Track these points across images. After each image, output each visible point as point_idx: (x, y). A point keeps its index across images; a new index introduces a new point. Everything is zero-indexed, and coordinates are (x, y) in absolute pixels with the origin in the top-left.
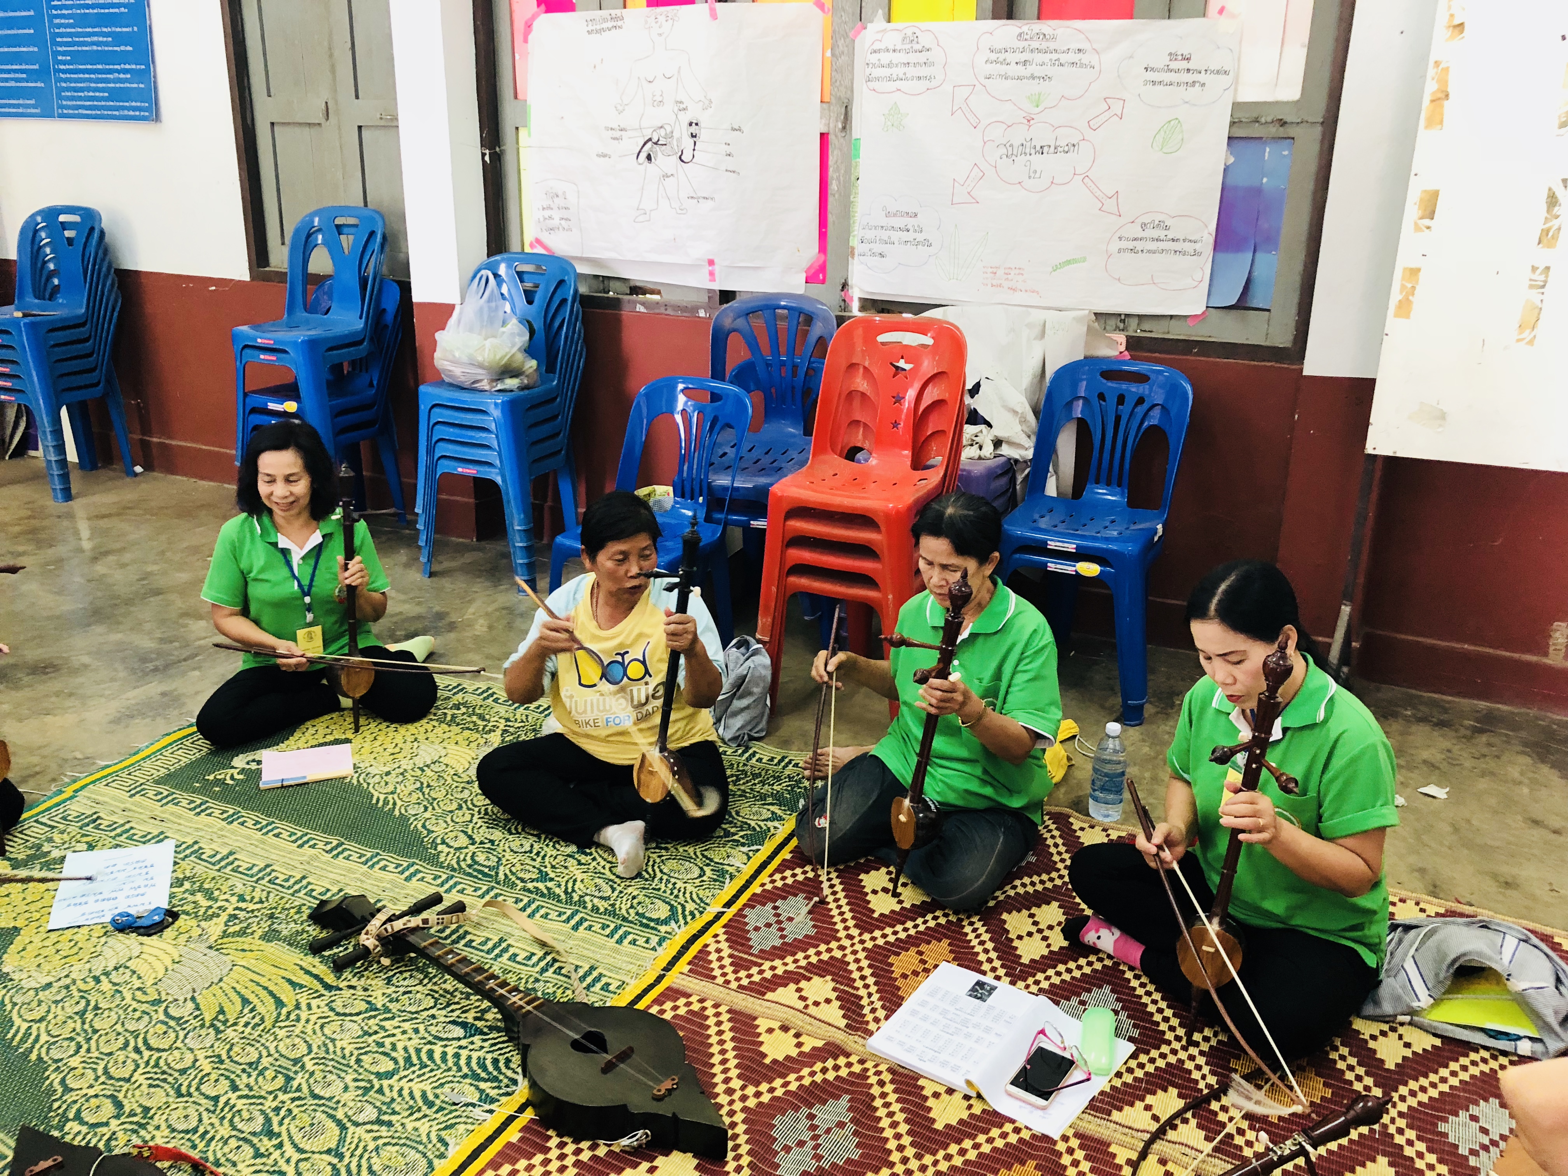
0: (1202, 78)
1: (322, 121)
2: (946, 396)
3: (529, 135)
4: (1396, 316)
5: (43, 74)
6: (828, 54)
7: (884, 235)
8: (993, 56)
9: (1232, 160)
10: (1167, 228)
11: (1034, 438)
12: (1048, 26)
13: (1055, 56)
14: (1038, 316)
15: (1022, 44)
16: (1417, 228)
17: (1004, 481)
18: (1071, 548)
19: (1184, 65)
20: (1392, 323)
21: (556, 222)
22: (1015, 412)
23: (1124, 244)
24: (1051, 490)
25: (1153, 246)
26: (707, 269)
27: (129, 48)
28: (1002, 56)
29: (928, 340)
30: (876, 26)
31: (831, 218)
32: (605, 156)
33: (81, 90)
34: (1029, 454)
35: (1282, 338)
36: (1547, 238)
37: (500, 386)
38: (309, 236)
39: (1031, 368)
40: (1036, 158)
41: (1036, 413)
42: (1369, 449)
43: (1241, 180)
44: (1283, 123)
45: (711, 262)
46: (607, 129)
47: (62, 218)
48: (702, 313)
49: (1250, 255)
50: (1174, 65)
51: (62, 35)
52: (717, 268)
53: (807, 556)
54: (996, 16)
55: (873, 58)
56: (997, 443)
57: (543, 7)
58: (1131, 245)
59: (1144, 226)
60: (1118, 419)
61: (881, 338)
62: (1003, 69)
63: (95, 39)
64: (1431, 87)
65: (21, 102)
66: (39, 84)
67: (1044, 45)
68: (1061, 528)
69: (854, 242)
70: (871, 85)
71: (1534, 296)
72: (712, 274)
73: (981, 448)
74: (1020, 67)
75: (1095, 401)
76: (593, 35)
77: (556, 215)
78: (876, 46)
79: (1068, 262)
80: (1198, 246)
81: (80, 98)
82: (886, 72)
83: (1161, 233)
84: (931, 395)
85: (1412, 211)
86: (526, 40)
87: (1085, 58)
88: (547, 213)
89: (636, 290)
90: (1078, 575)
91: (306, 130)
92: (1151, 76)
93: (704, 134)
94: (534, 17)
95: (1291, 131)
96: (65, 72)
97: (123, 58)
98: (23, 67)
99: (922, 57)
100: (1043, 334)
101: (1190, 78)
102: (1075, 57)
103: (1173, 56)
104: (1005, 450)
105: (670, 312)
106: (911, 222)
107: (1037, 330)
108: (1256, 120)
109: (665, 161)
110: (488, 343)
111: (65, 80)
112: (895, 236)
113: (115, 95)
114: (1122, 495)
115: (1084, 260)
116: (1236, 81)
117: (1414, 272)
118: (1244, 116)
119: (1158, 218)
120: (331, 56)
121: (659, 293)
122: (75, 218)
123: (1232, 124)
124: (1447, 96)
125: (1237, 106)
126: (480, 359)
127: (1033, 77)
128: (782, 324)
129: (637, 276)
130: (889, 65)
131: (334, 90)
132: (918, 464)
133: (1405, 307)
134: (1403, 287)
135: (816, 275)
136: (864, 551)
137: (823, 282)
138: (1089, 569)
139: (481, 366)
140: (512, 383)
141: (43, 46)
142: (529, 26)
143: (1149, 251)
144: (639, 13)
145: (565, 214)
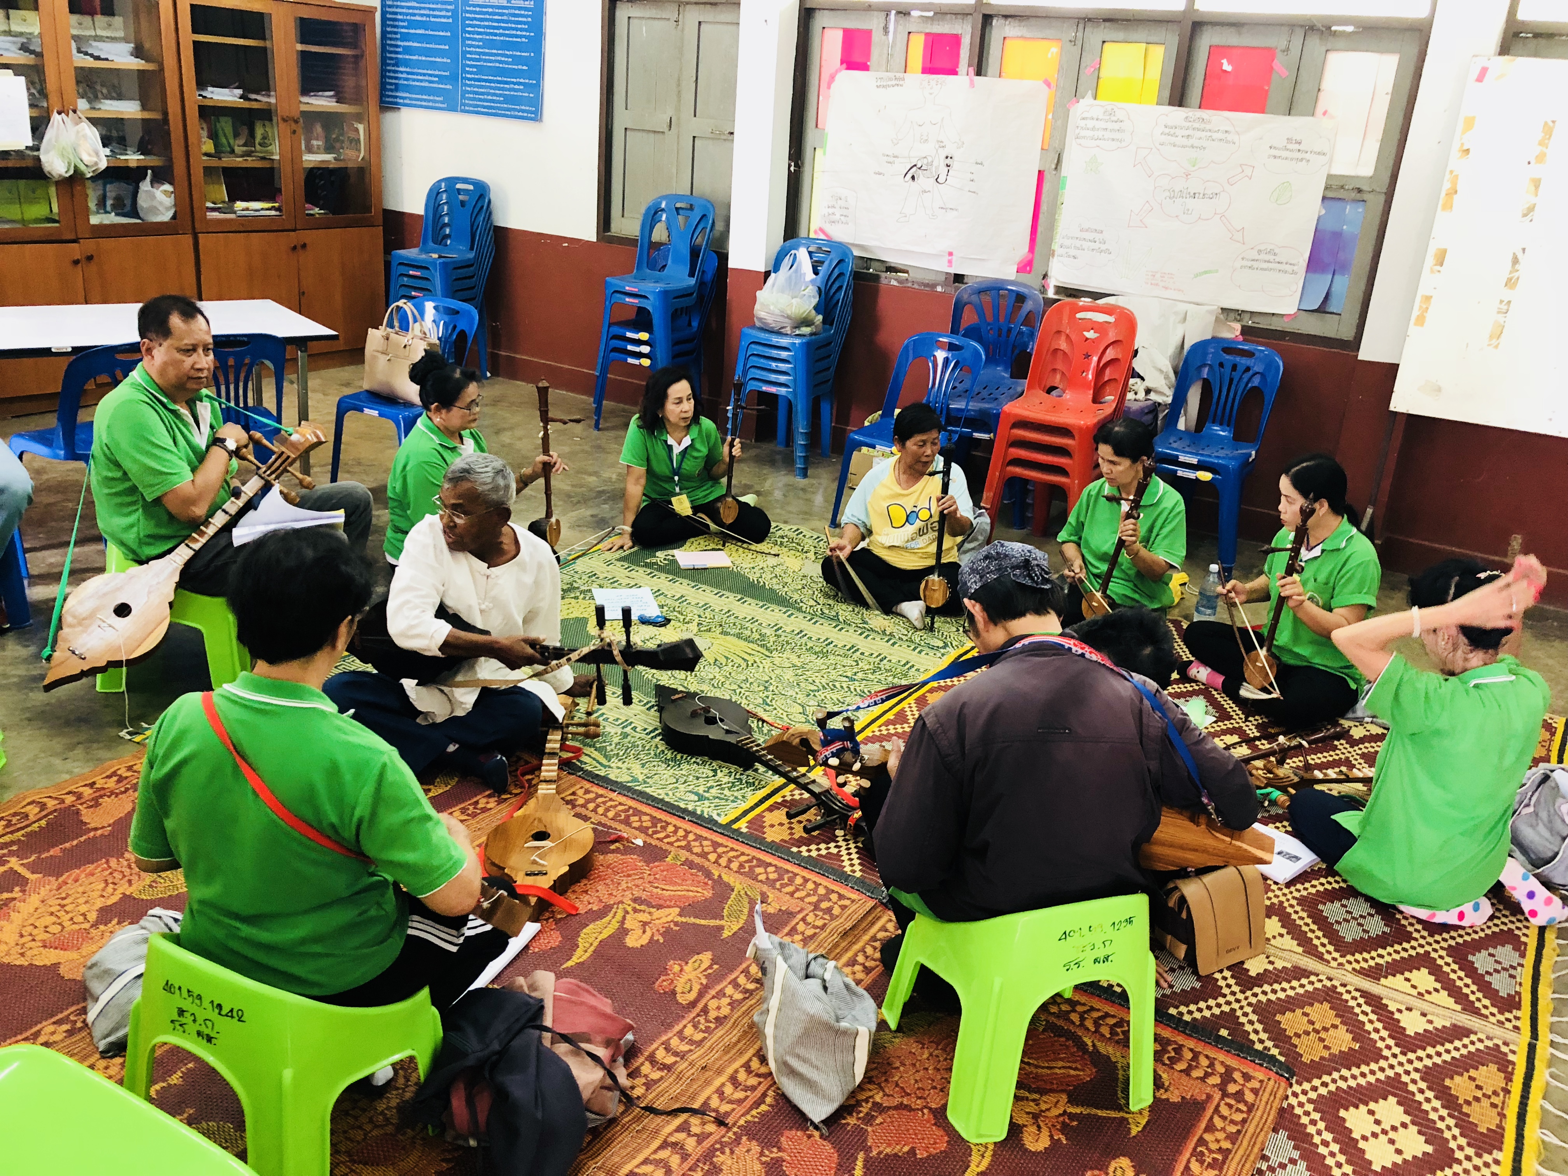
0: (1308, 156)
1: (666, 129)
2: (1120, 356)
3: (824, 154)
4: (1416, 324)
5: (453, 78)
6: (1050, 116)
7: (1078, 243)
8: (1167, 130)
9: (1323, 212)
10: (1275, 254)
11: (1173, 390)
12: (1206, 114)
13: (1209, 134)
14: (1182, 307)
15: (1187, 124)
16: (1432, 271)
17: (1150, 417)
18: (1194, 461)
19: (1297, 147)
20: (1413, 329)
21: (837, 217)
22: (1161, 371)
23: (1245, 263)
24: (1181, 425)
25: (1265, 265)
26: (947, 258)
27: (525, 68)
28: (1172, 131)
29: (1111, 319)
30: (1086, 102)
31: (1040, 229)
32: (880, 174)
33: (482, 94)
34: (1169, 400)
35: (1347, 333)
36: (1510, 283)
37: (797, 332)
38: (656, 213)
39: (1175, 341)
40: (1190, 202)
41: (1176, 373)
42: (1392, 408)
43: (1330, 226)
44: (1360, 191)
45: (951, 254)
46: (884, 155)
47: (458, 186)
48: (939, 289)
49: (1330, 277)
50: (1290, 146)
51: (470, 53)
52: (954, 258)
53: (1023, 453)
54: (1171, 103)
55: (1082, 123)
56: (1148, 391)
57: (844, 66)
58: (1249, 264)
59: (1260, 252)
60: (1231, 380)
61: (1079, 315)
62: (1173, 139)
63: (499, 58)
64: (1447, 185)
65: (431, 98)
66: (448, 87)
67: (1203, 126)
68: (1187, 449)
69: (1055, 246)
70: (1078, 141)
71: (1501, 318)
72: (950, 262)
73: (1136, 393)
74: (1184, 139)
75: (1217, 368)
76: (881, 89)
77: (838, 212)
78: (1084, 115)
79: (1206, 272)
80: (1295, 268)
81: (480, 100)
82: (1089, 133)
83: (1271, 258)
84: (1110, 354)
85: (1430, 260)
86: (829, 87)
87: (1229, 137)
88: (831, 211)
89: (891, 269)
90: (1197, 479)
91: (652, 135)
92: (1274, 152)
93: (955, 165)
94: (837, 72)
95: (1365, 196)
96: (469, 79)
97: (520, 74)
98: (437, 73)
99: (1116, 126)
100: (1185, 319)
101: (1300, 155)
102: (1223, 136)
103: (1289, 140)
104: (1153, 396)
105: (916, 286)
106: (1098, 236)
107: (1182, 316)
108: (1342, 187)
109: (924, 181)
110: (794, 301)
111: (470, 86)
112: (1086, 245)
113: (508, 99)
114: (1230, 432)
115: (1217, 271)
116: (1331, 161)
117: (1428, 298)
118: (1335, 183)
119: (1270, 247)
120: (679, 85)
121: (907, 272)
122: (471, 187)
123: (1326, 188)
124: (1456, 192)
125: (1330, 177)
126: (789, 312)
127: (1192, 147)
128: (1001, 301)
129: (892, 259)
130: (1093, 129)
131: (678, 109)
132: (1096, 400)
133: (1421, 320)
134: (1421, 307)
135: (1025, 267)
136: (1062, 451)
137: (1030, 272)
138: (1205, 476)
139: (789, 317)
140: (806, 330)
141: (455, 60)
142: (832, 78)
143: (1262, 269)
144: (916, 78)
145: (845, 212)
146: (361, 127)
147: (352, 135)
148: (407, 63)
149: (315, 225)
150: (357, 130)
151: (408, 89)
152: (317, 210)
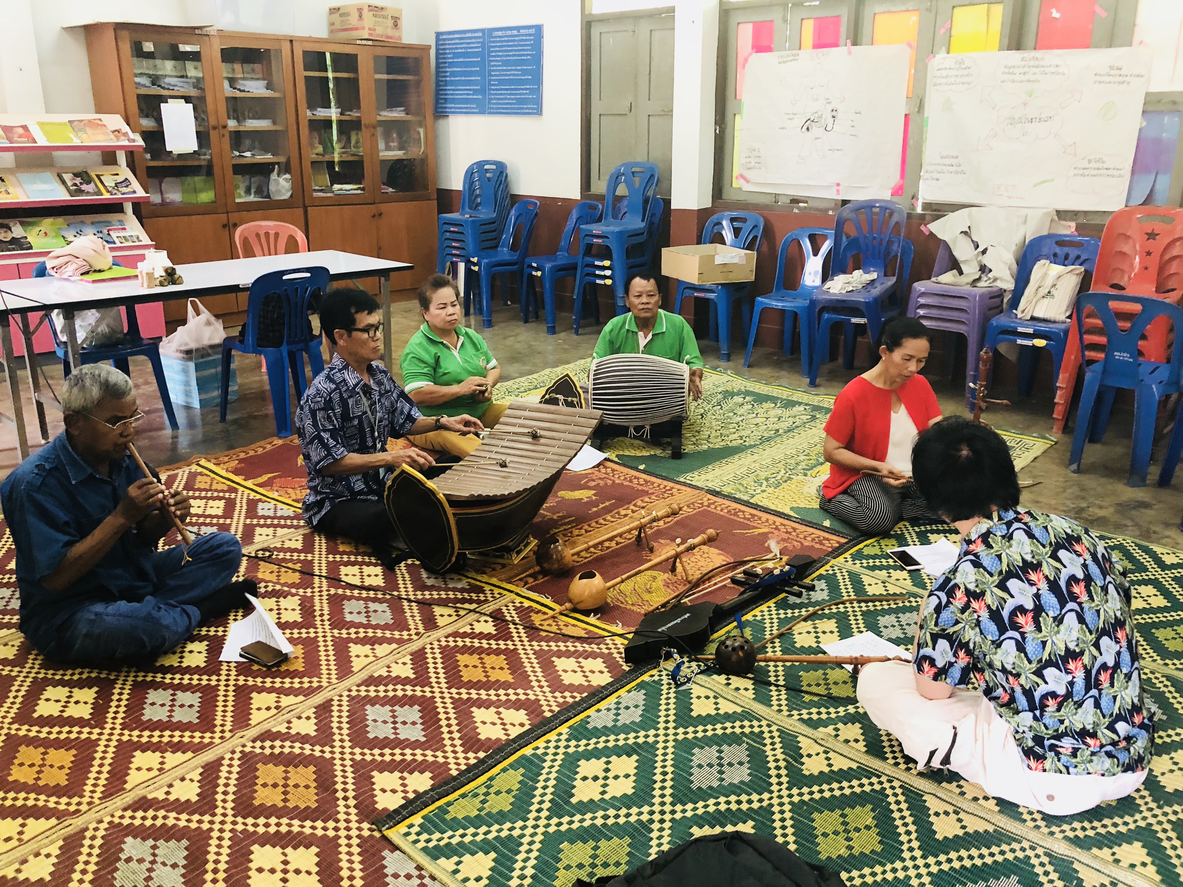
0: (1128, 79)
1: (628, 112)
3: (742, 118)
5: (482, 91)
6: (912, 72)
7: (940, 168)
8: (1007, 70)
9: (1144, 124)
10: (1104, 162)
11: (1015, 278)
12: (1039, 54)
13: (1042, 69)
14: (1023, 212)
15: (1024, 63)
18: (1031, 331)
19: (1118, 72)
21: (753, 164)
22: (1006, 263)
23: (1077, 172)
25: (1095, 172)
26: (836, 188)
27: (530, 77)
28: (1011, 70)
30: (941, 56)
31: (908, 160)
32: (783, 128)
33: (502, 99)
34: (1011, 287)
40: (1028, 125)
41: (1018, 264)
43: (1150, 135)
44: (1175, 103)
45: (838, 185)
46: (786, 114)
47: (486, 167)
48: (831, 213)
49: (1153, 177)
50: (1112, 72)
51: (494, 71)
52: (841, 188)
54: (1009, 49)
55: (938, 73)
56: (995, 280)
57: (754, 50)
58: (1081, 172)
59: (1090, 162)
62: (1012, 77)
63: (513, 72)
65: (469, 106)
67: (1037, 63)
69: (923, 172)
70: (936, 87)
72: (838, 191)
74: (1022, 76)
75: (1052, 257)
76: (782, 64)
77: (753, 161)
78: (940, 67)
79: (1043, 182)
80: (1121, 172)
81: (500, 104)
82: (944, 80)
83: (1100, 165)
86: (744, 67)
87: (1060, 70)
88: (748, 160)
89: (795, 201)
90: (1034, 346)
91: (618, 118)
92: (1098, 78)
93: (839, 115)
94: (750, 55)
95: (1180, 107)
96: (493, 90)
97: (526, 82)
98: (473, 88)
99: (966, 72)
100: (1025, 222)
101: (1121, 79)
102: (1054, 70)
103: (1111, 68)
104: (999, 284)
105: (812, 212)
106: (954, 161)
107: (1022, 220)
108: (1159, 101)
109: (816, 131)
111: (493, 95)
112: (945, 169)
113: (519, 102)
115: (1052, 180)
116: (1148, 81)
118: (1152, 99)
119: (1098, 157)
120: (636, 78)
121: (806, 202)
122: (494, 167)
123: (1145, 104)
125: (1147, 94)
127: (1029, 81)
128: (875, 215)
129: (797, 193)
130: (947, 77)
131: (637, 96)
135: (898, 191)
137: (902, 194)
138: (1040, 343)
141: (484, 77)
142: (746, 60)
143: (1093, 176)
144: (807, 52)
145: (758, 160)
146: (421, 131)
147: (417, 137)
148: (453, 83)
149: (388, 199)
150: (419, 133)
151: (454, 101)
152: (391, 190)
